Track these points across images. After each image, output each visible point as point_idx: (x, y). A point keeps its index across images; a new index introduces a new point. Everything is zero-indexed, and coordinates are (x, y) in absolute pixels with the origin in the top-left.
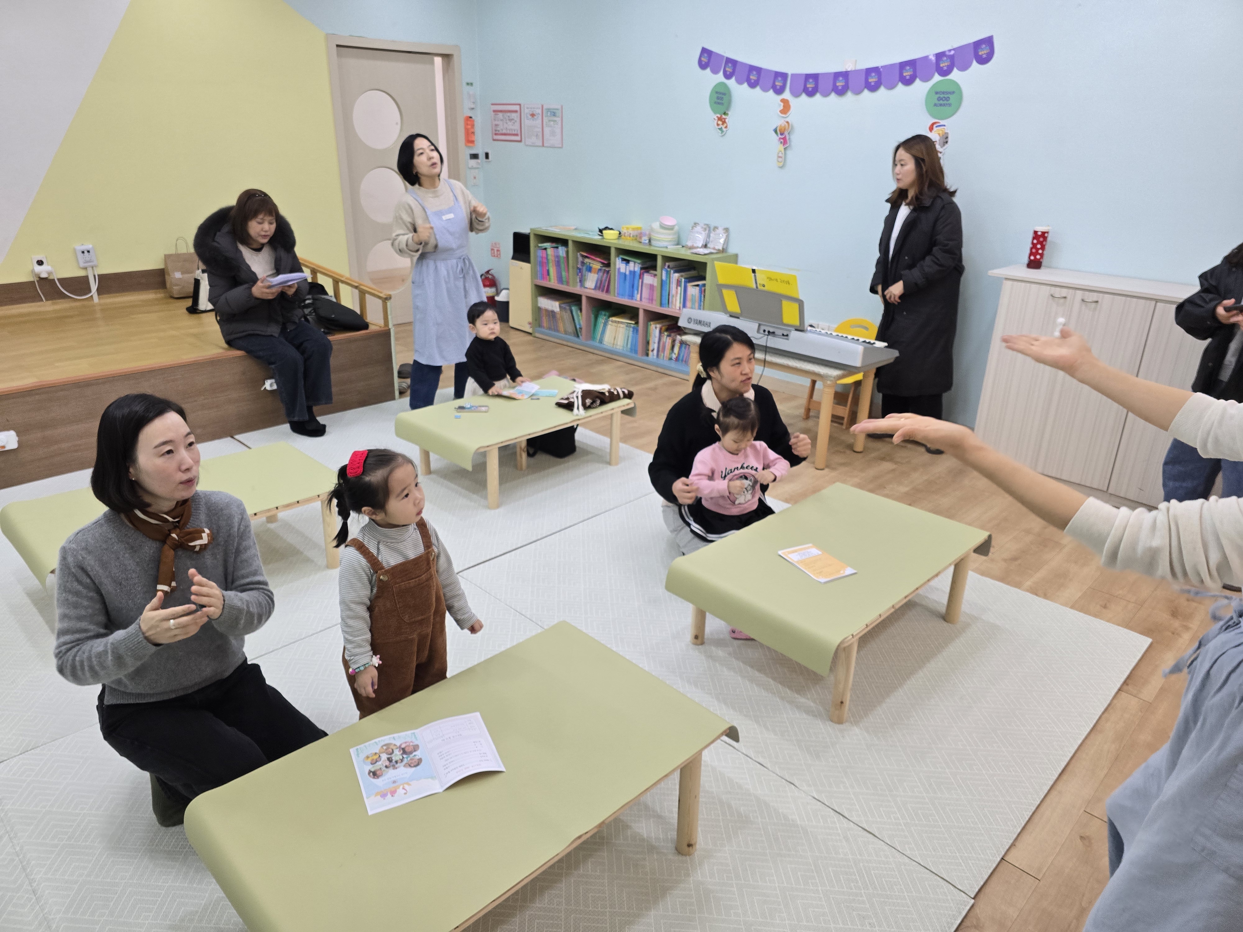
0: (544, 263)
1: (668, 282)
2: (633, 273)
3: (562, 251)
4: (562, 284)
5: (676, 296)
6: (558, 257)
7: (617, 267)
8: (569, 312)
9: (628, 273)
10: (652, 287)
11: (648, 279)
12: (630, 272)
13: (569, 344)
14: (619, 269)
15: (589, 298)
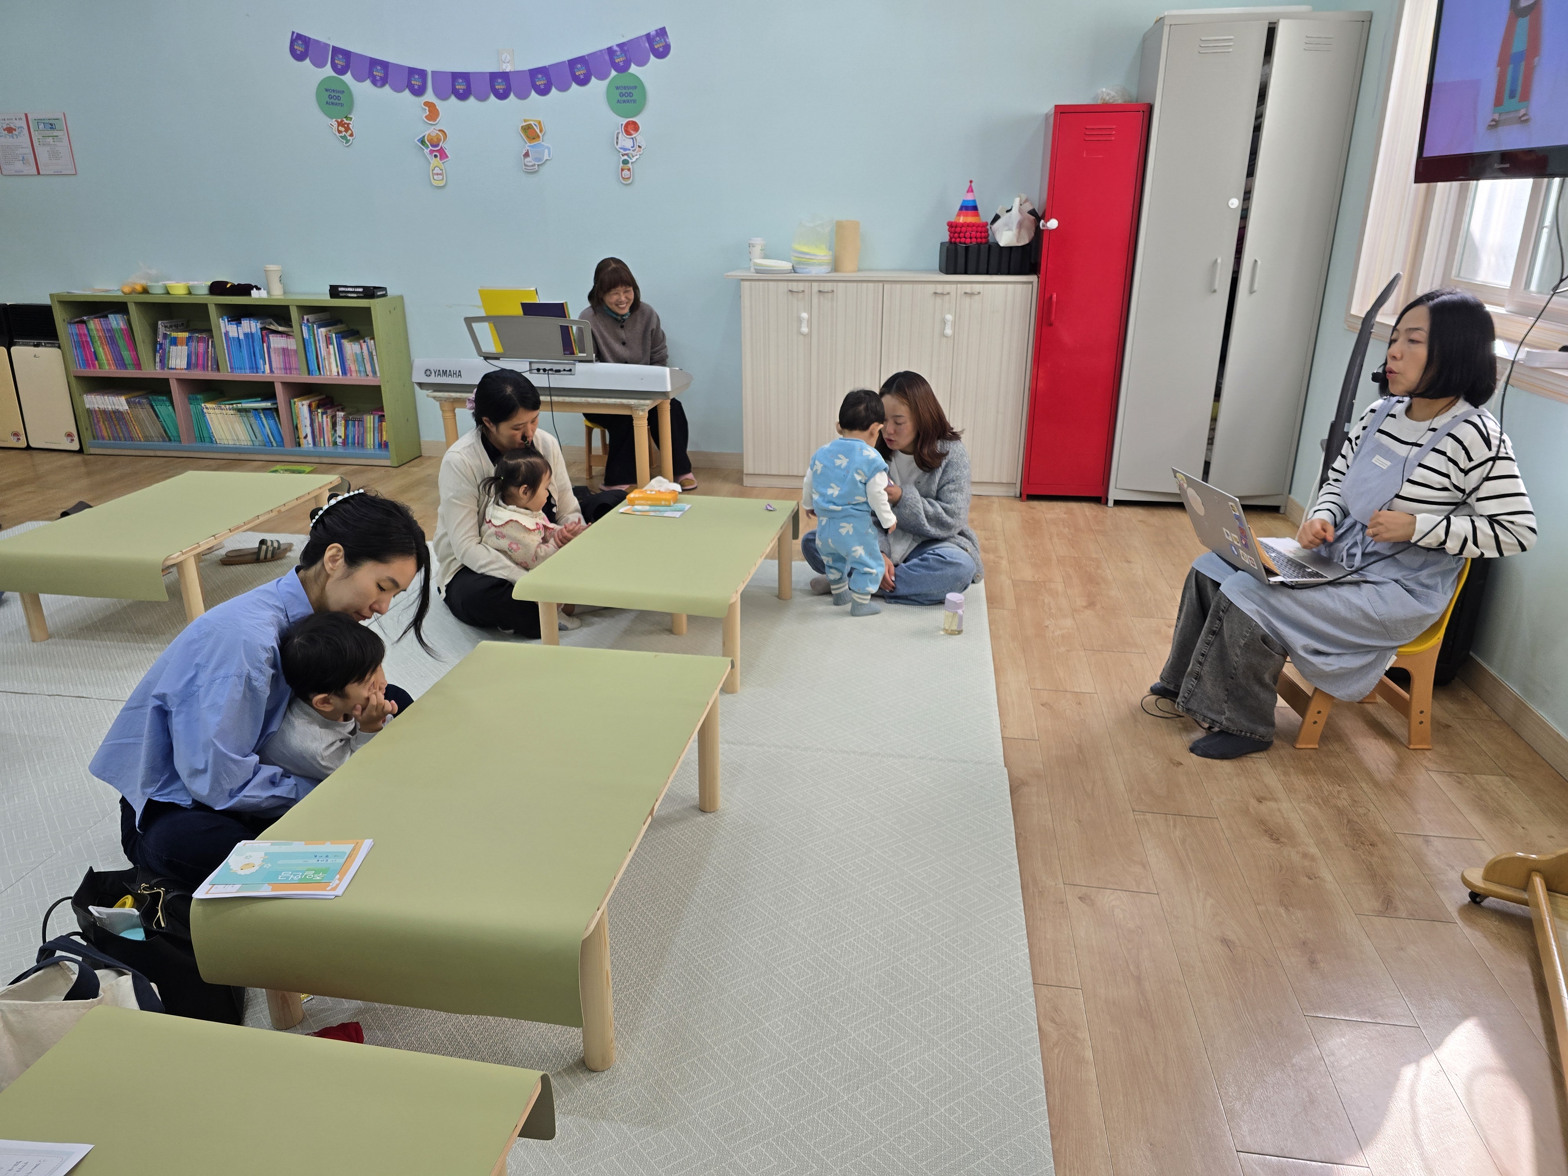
0: (84, 344)
1: (312, 340)
2: (249, 336)
3: (116, 321)
4: (126, 368)
5: (329, 358)
6: (110, 330)
7: (223, 331)
8: (148, 407)
9: (242, 337)
10: (285, 351)
11: (277, 342)
12: (246, 335)
13: (159, 453)
14: (227, 334)
15: (182, 381)
